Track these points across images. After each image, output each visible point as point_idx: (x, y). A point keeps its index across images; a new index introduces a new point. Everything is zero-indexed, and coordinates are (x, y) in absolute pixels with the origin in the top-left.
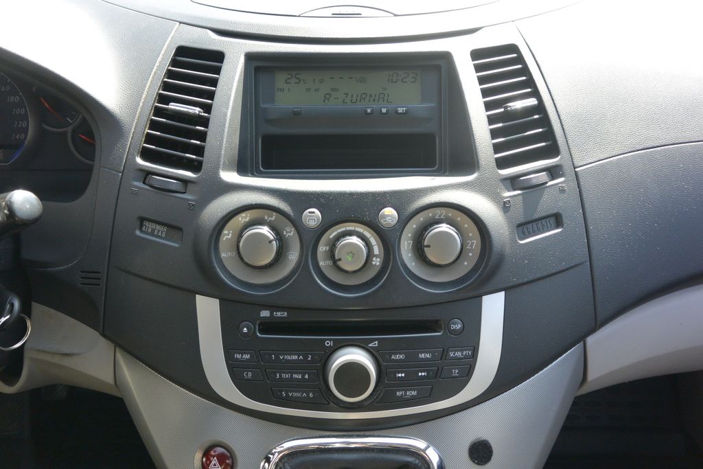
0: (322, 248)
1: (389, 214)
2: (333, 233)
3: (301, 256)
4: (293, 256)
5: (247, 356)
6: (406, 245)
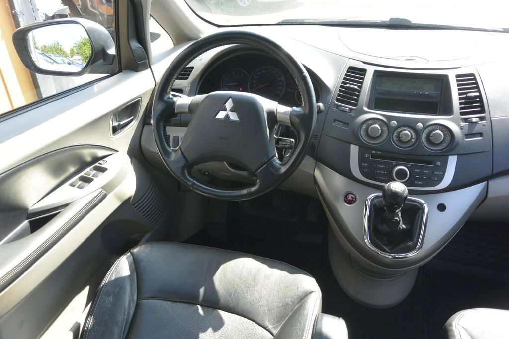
0: (395, 134)
1: (420, 125)
2: (399, 130)
3: (388, 135)
4: (385, 135)
5: (366, 165)
6: (424, 136)
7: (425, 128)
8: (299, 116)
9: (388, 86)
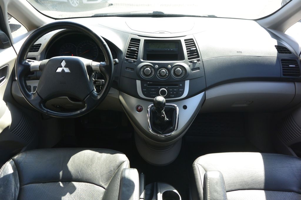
0: (158, 72)
1: (170, 66)
2: (160, 70)
3: (154, 73)
4: (153, 73)
5: (145, 90)
6: (172, 72)
7: (172, 67)
8: (104, 66)
9: (152, 48)
